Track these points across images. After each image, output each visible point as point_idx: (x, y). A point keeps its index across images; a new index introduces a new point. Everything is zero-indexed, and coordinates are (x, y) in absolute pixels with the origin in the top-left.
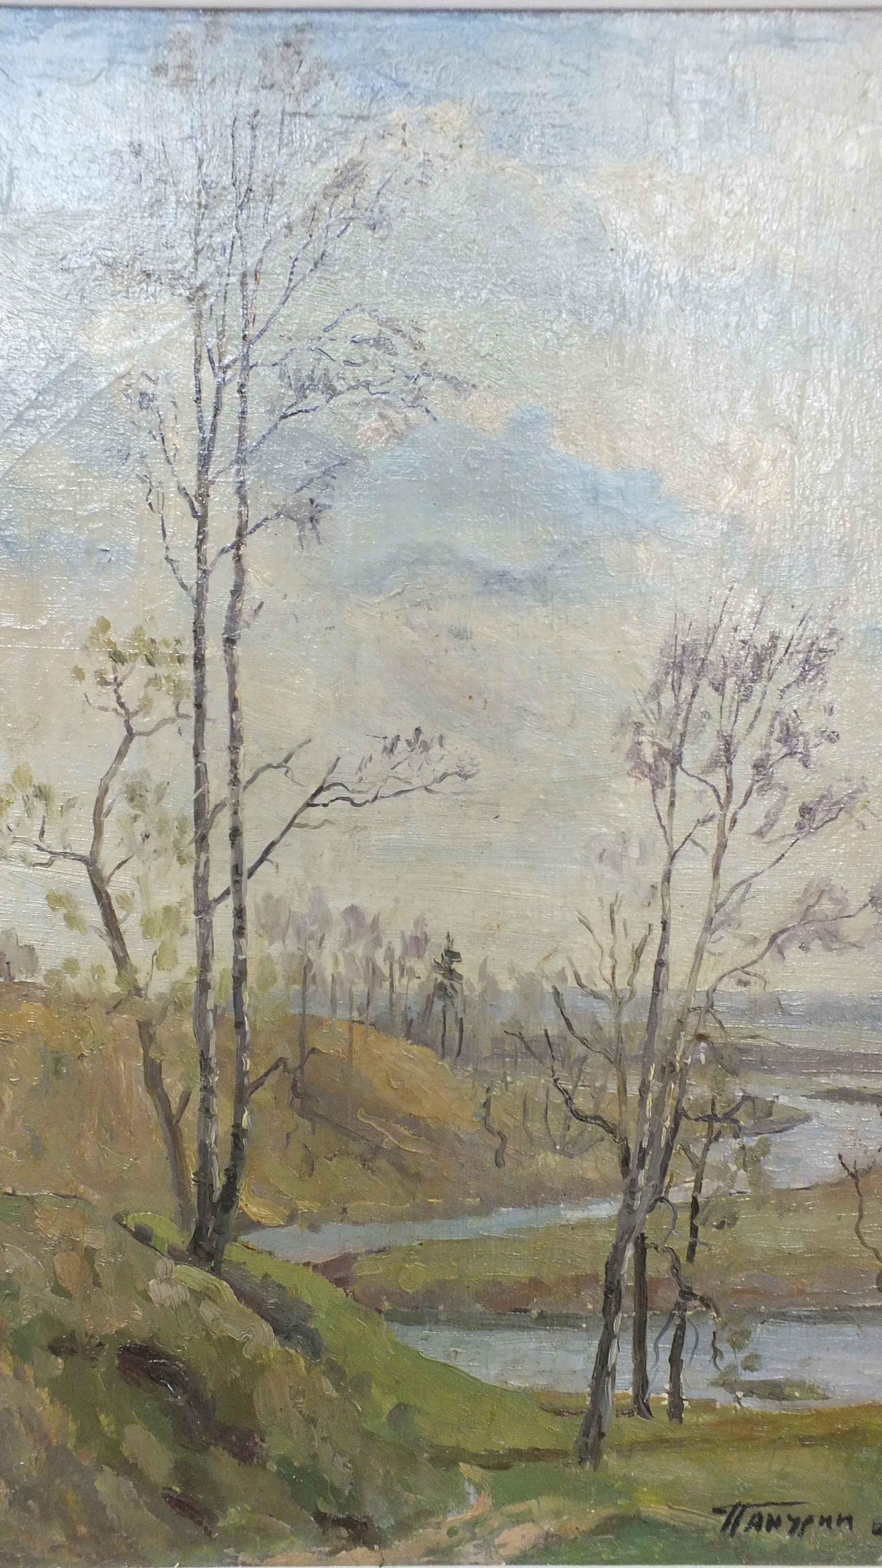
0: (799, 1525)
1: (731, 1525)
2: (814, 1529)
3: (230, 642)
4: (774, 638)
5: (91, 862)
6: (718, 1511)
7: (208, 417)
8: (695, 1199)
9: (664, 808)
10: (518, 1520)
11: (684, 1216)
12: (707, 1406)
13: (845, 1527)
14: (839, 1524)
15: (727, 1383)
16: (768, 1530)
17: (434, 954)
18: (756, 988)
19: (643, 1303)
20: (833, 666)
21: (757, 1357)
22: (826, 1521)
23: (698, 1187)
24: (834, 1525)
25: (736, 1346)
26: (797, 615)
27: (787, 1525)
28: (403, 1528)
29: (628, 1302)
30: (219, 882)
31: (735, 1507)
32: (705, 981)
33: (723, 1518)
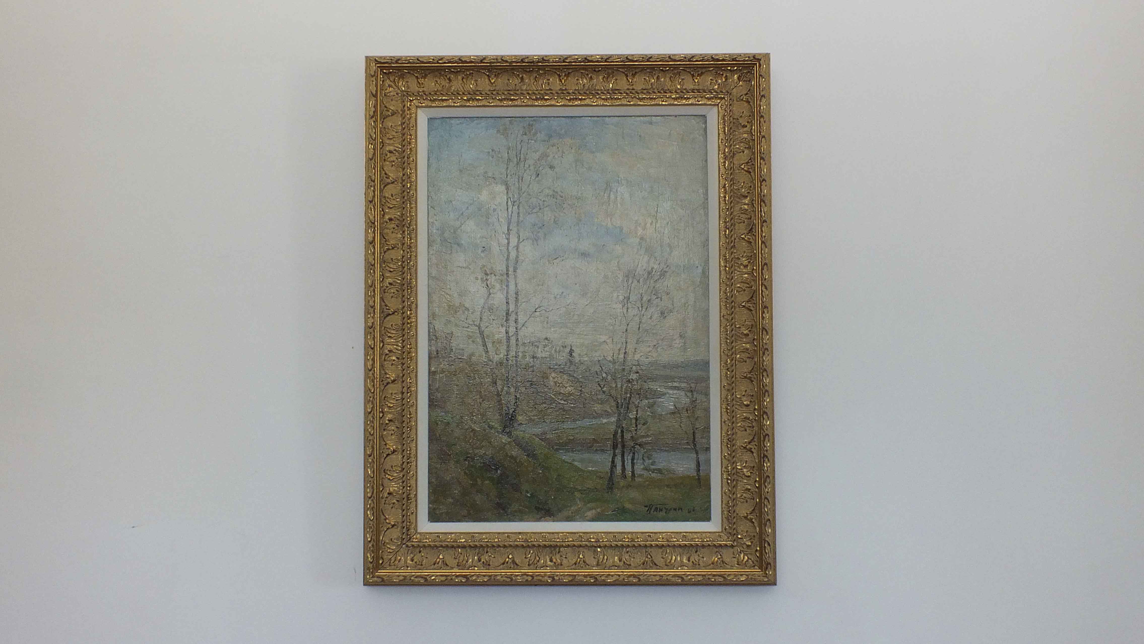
0: (668, 511)
1: (649, 510)
2: (672, 511)
3: (515, 271)
4: (652, 268)
5: (479, 327)
6: (646, 506)
7: (510, 213)
8: (636, 417)
9: (625, 312)
10: (590, 509)
11: (634, 421)
12: (641, 476)
13: (680, 511)
14: (679, 510)
15: (646, 469)
16: (659, 512)
17: (568, 350)
18: (650, 359)
19: (623, 446)
20: (668, 275)
21: (655, 462)
22: (675, 509)
23: (637, 414)
24: (677, 511)
25: (649, 459)
26: (658, 262)
27: (664, 510)
28: (560, 511)
29: (619, 446)
30: (512, 330)
31: (650, 505)
32: (637, 356)
33: (647, 509)
